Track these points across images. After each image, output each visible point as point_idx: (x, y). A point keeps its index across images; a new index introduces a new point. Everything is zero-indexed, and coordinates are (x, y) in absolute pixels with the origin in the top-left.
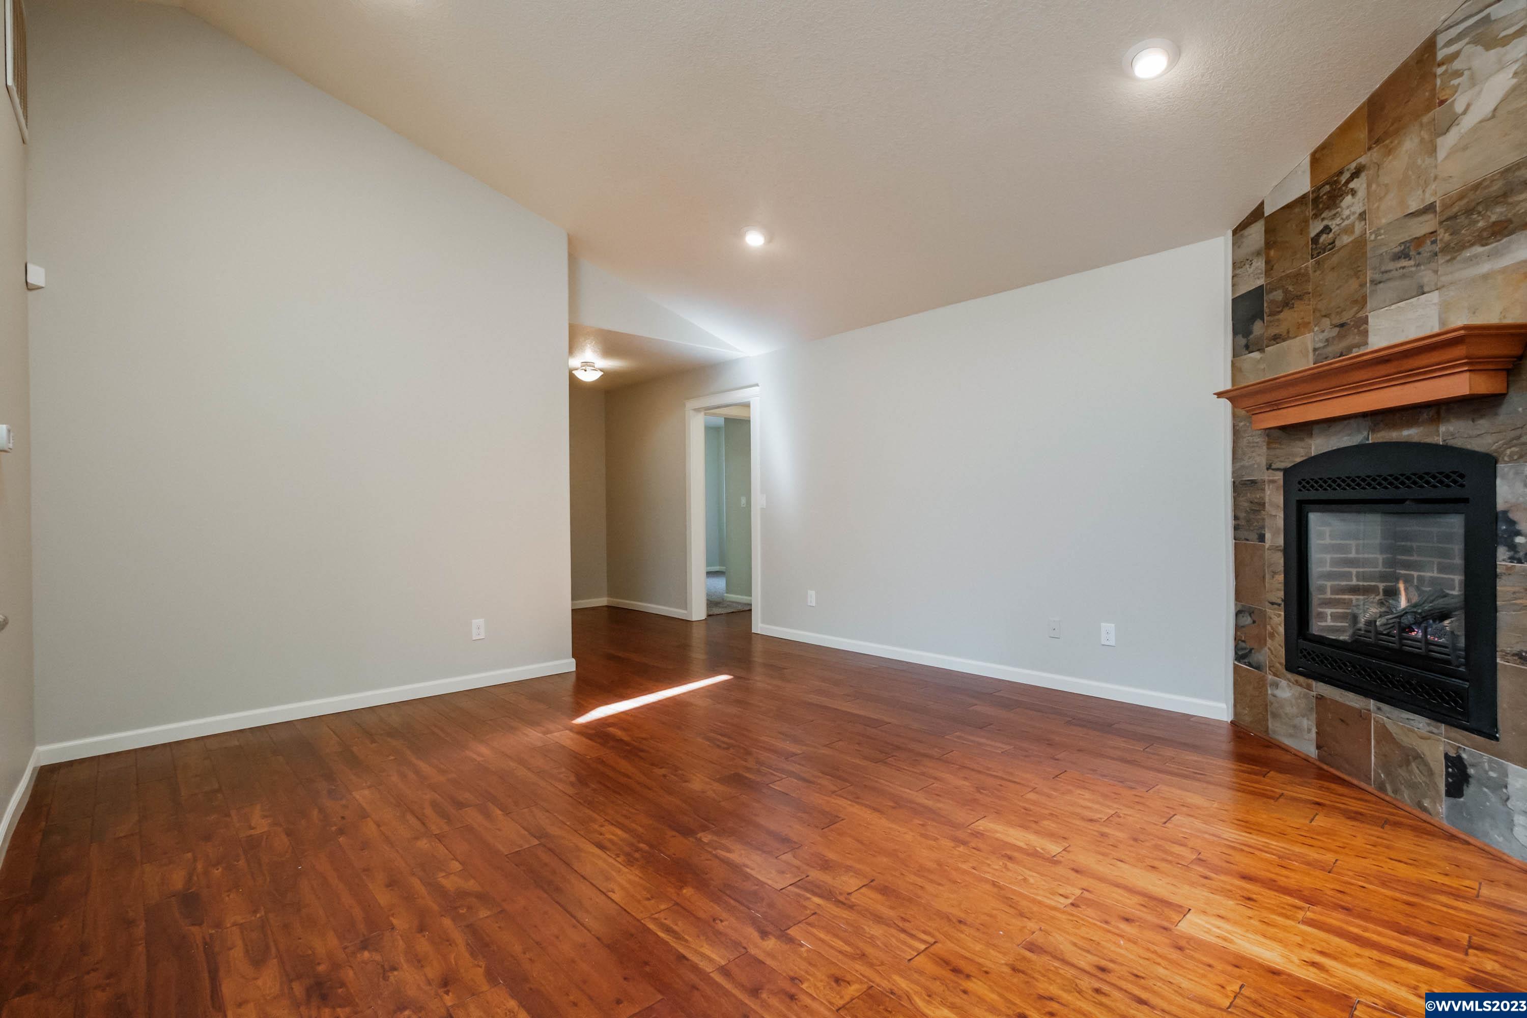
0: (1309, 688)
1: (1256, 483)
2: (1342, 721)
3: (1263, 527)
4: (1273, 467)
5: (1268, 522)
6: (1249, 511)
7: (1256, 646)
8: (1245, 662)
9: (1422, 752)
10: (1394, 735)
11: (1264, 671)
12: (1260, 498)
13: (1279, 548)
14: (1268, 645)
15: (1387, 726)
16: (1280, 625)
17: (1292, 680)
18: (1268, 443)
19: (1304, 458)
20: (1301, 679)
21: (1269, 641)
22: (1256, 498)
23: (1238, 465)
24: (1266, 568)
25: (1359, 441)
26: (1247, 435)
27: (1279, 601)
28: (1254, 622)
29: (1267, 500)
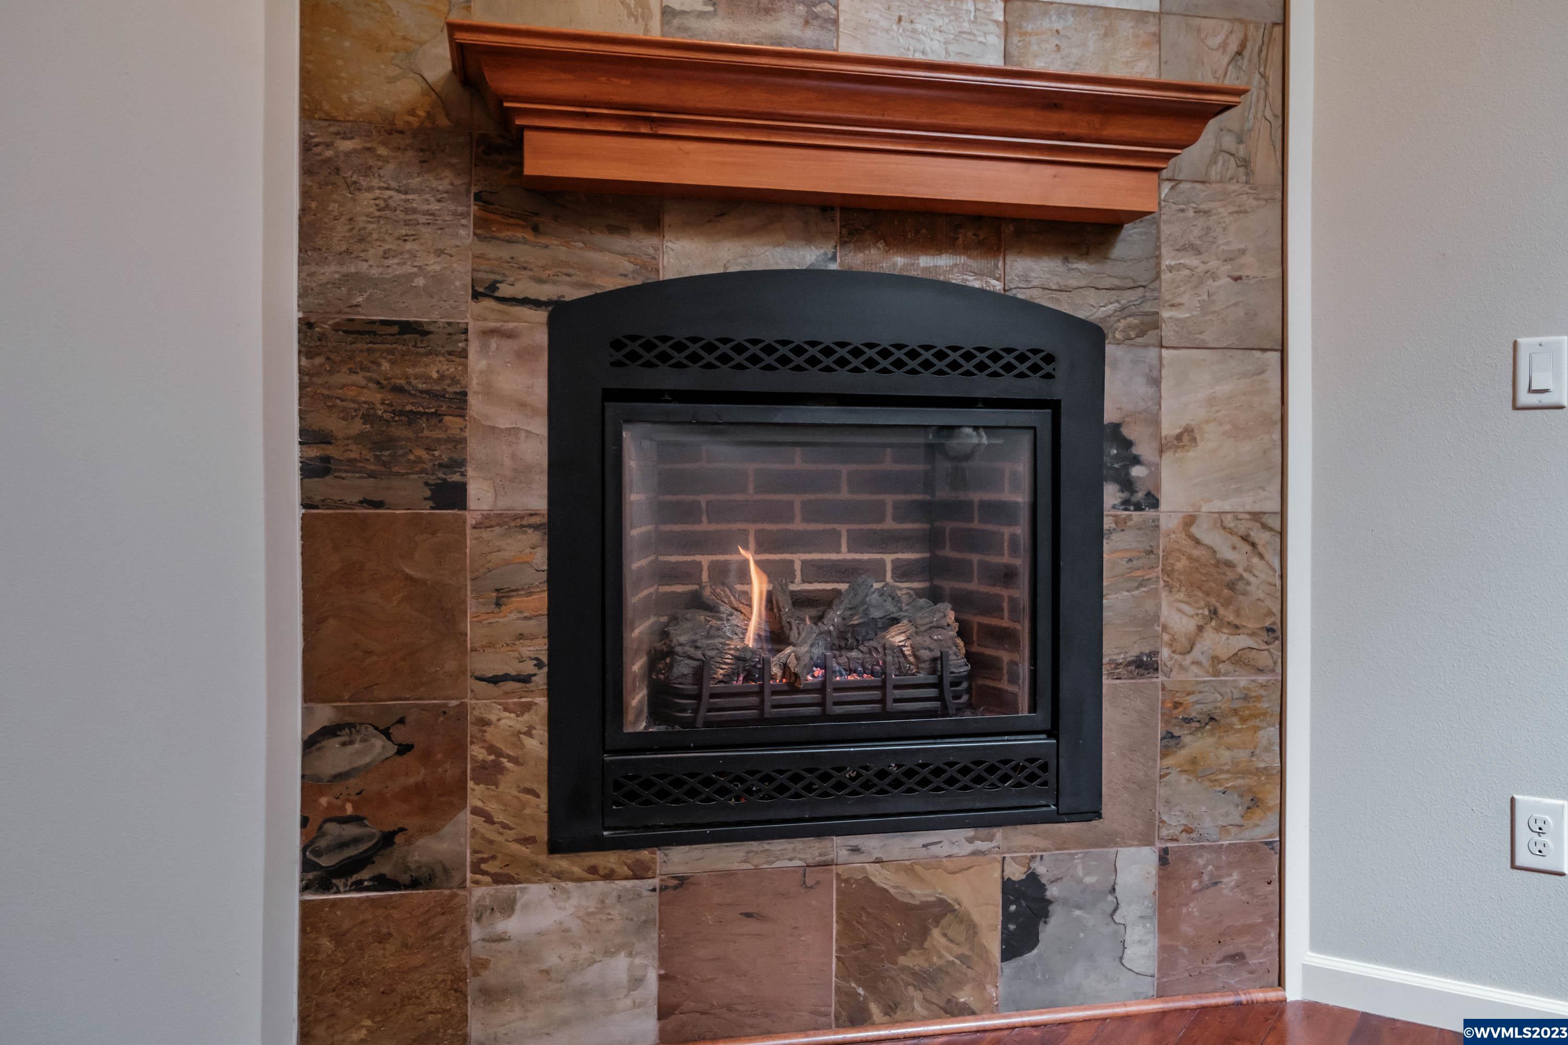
0: (640, 872)
1: (426, 333)
2: (748, 915)
3: (458, 464)
4: (498, 294)
5: (476, 449)
6: (387, 416)
7: (411, 823)
8: (360, 882)
9: (956, 900)
10: (892, 891)
11: (457, 880)
12: (442, 377)
13: (534, 520)
14: (473, 800)
15: (873, 879)
16: (529, 734)
17: (576, 870)
18: (481, 223)
19: (630, 282)
20: (610, 859)
21: (476, 793)
22: (427, 378)
23: (331, 271)
24: (469, 583)
25: (809, 263)
26: (375, 182)
27: (529, 668)
28: (404, 749)
29: (474, 384)
